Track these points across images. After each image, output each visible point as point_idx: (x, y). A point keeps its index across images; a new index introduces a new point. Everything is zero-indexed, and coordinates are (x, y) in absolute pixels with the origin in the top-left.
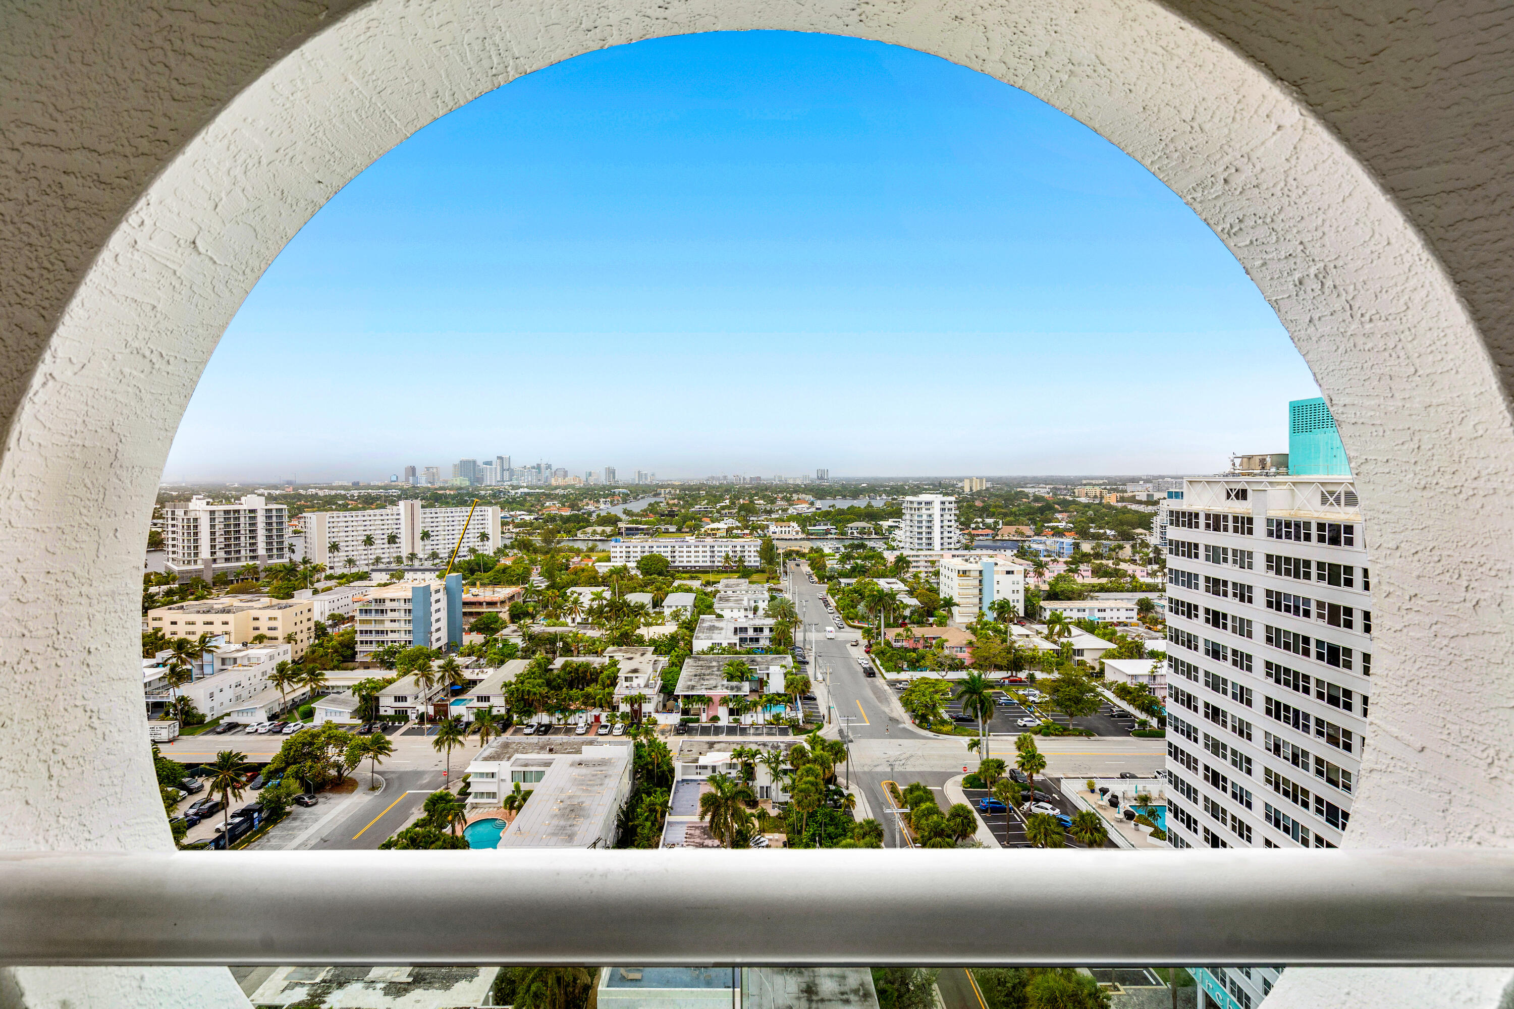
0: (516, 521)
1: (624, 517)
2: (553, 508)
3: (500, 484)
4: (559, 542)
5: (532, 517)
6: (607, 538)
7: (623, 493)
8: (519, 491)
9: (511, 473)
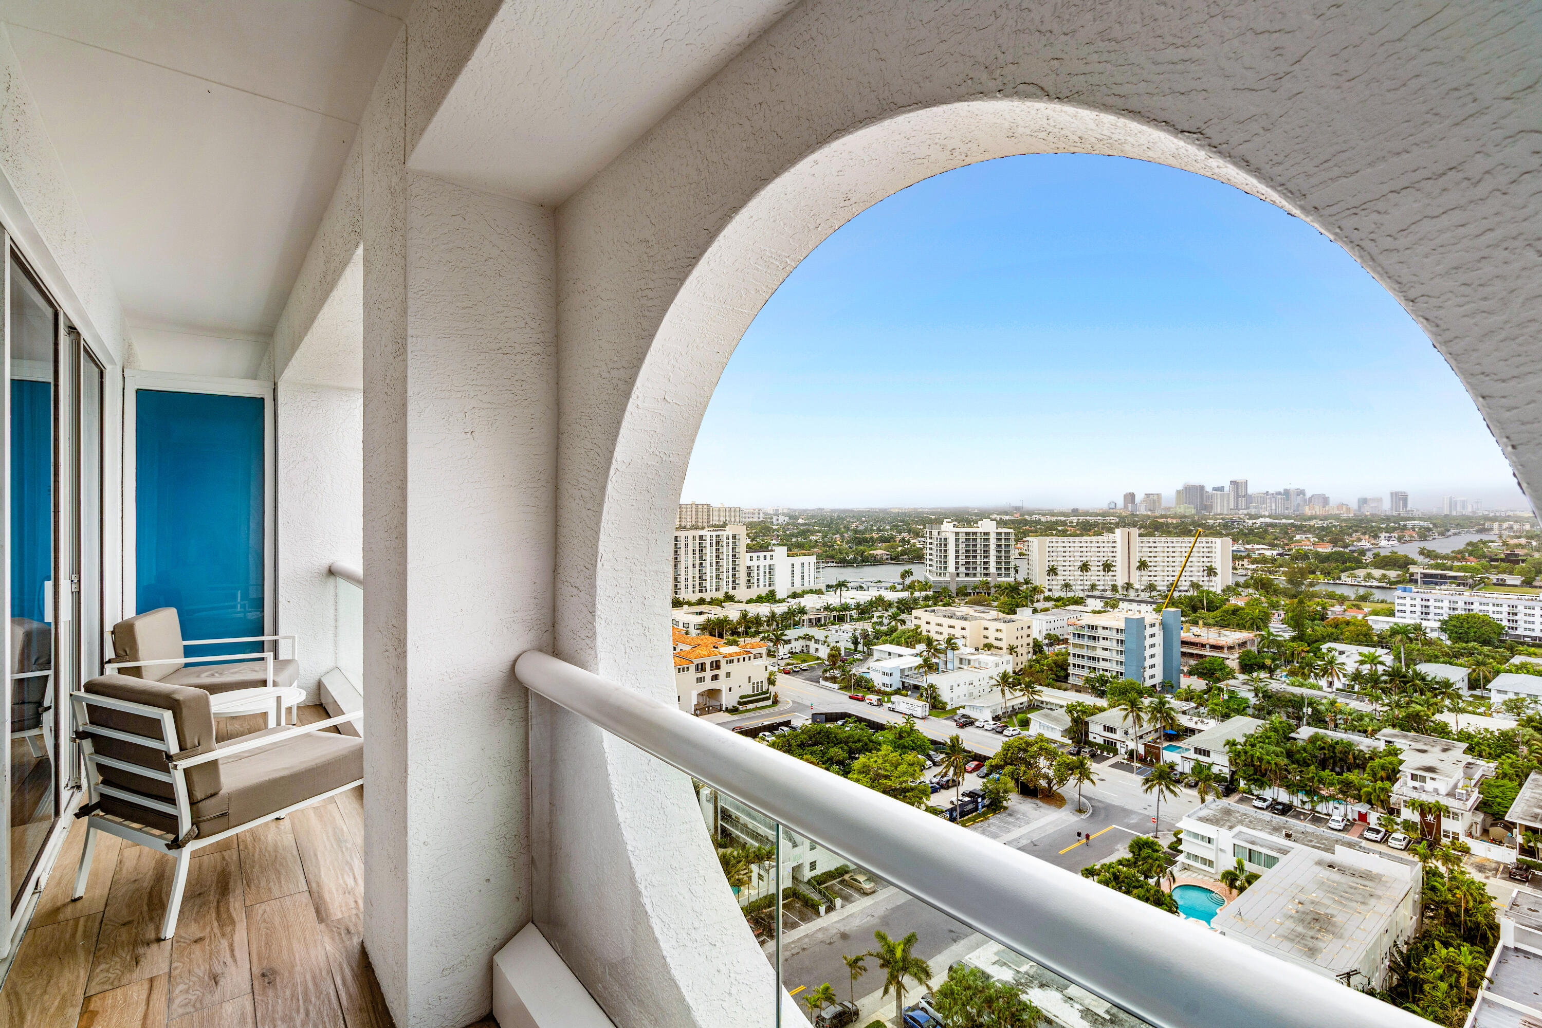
0: (1254, 556)
1: (1421, 559)
2: (1305, 542)
3: (1233, 512)
4: (1312, 585)
5: (1275, 553)
6: (1392, 585)
7: (1421, 528)
8: (1259, 521)
9: (1249, 498)
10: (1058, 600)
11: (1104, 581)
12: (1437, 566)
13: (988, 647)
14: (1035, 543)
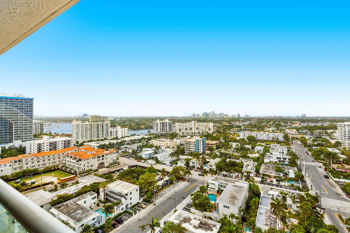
0: (216, 126)
1: (242, 126)
2: (225, 123)
3: (212, 118)
4: (227, 131)
5: (220, 125)
6: (238, 131)
7: (242, 120)
8: (217, 119)
9: (215, 115)
10: (182, 136)
11: (190, 132)
12: (245, 127)
13: (168, 147)
14: (177, 124)
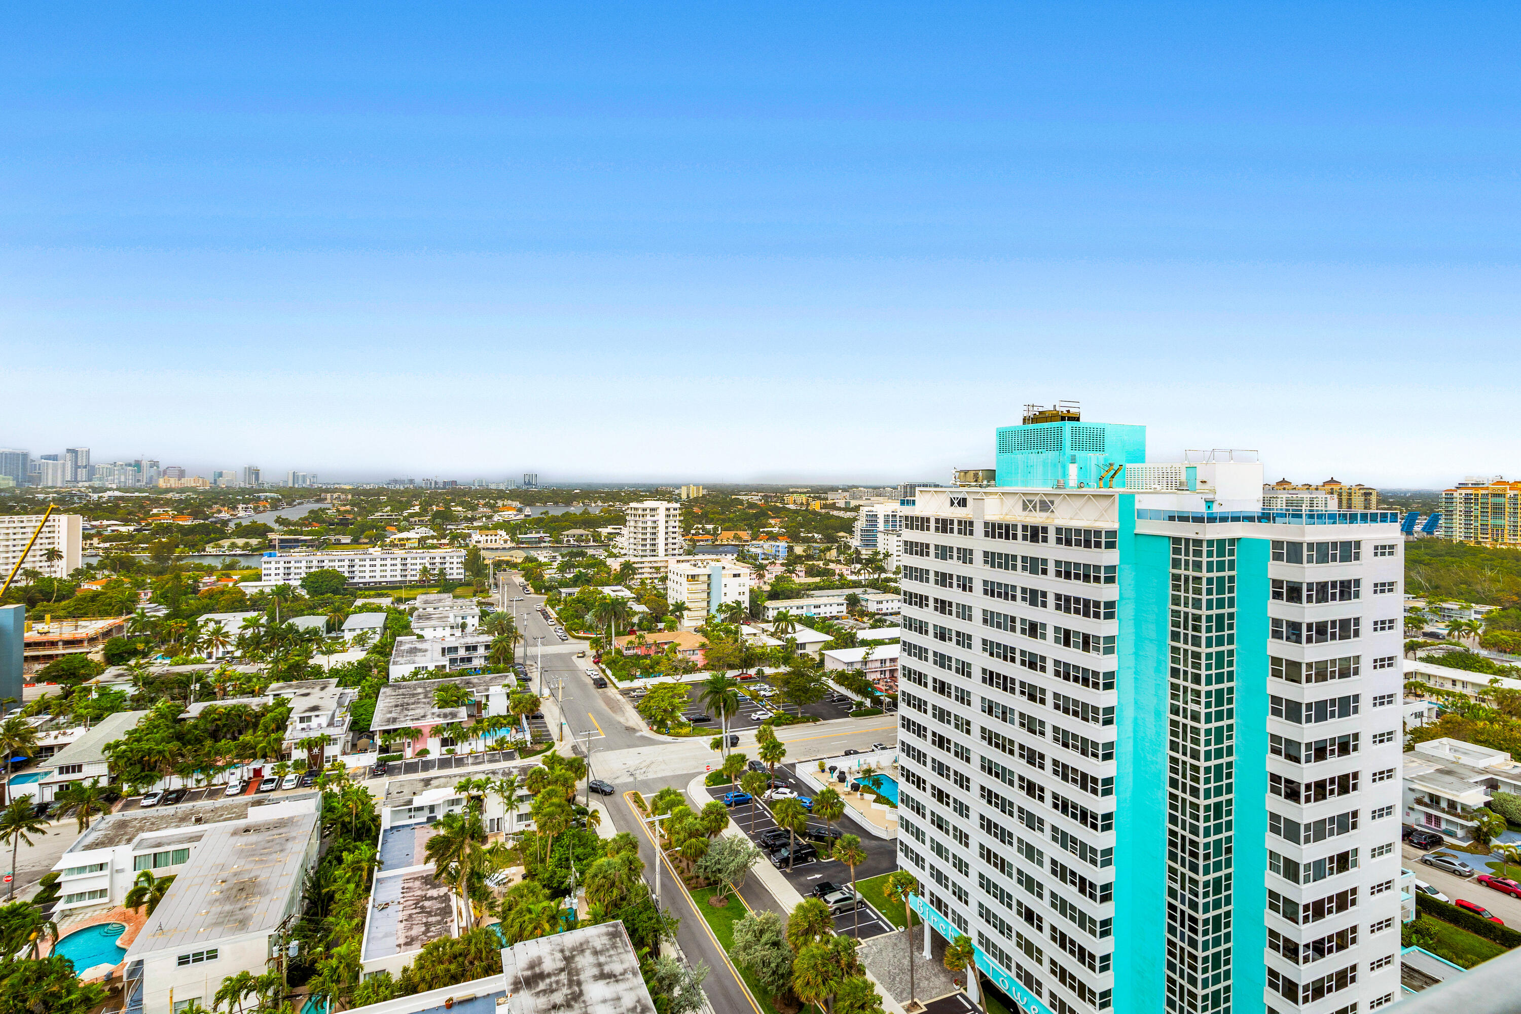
0: (106, 533)
1: (276, 527)
2: (164, 516)
3: (70, 485)
4: (179, 558)
5: (132, 528)
6: (256, 551)
7: (272, 498)
8: (106, 495)
9: (92, 471)
12: (286, 533)
